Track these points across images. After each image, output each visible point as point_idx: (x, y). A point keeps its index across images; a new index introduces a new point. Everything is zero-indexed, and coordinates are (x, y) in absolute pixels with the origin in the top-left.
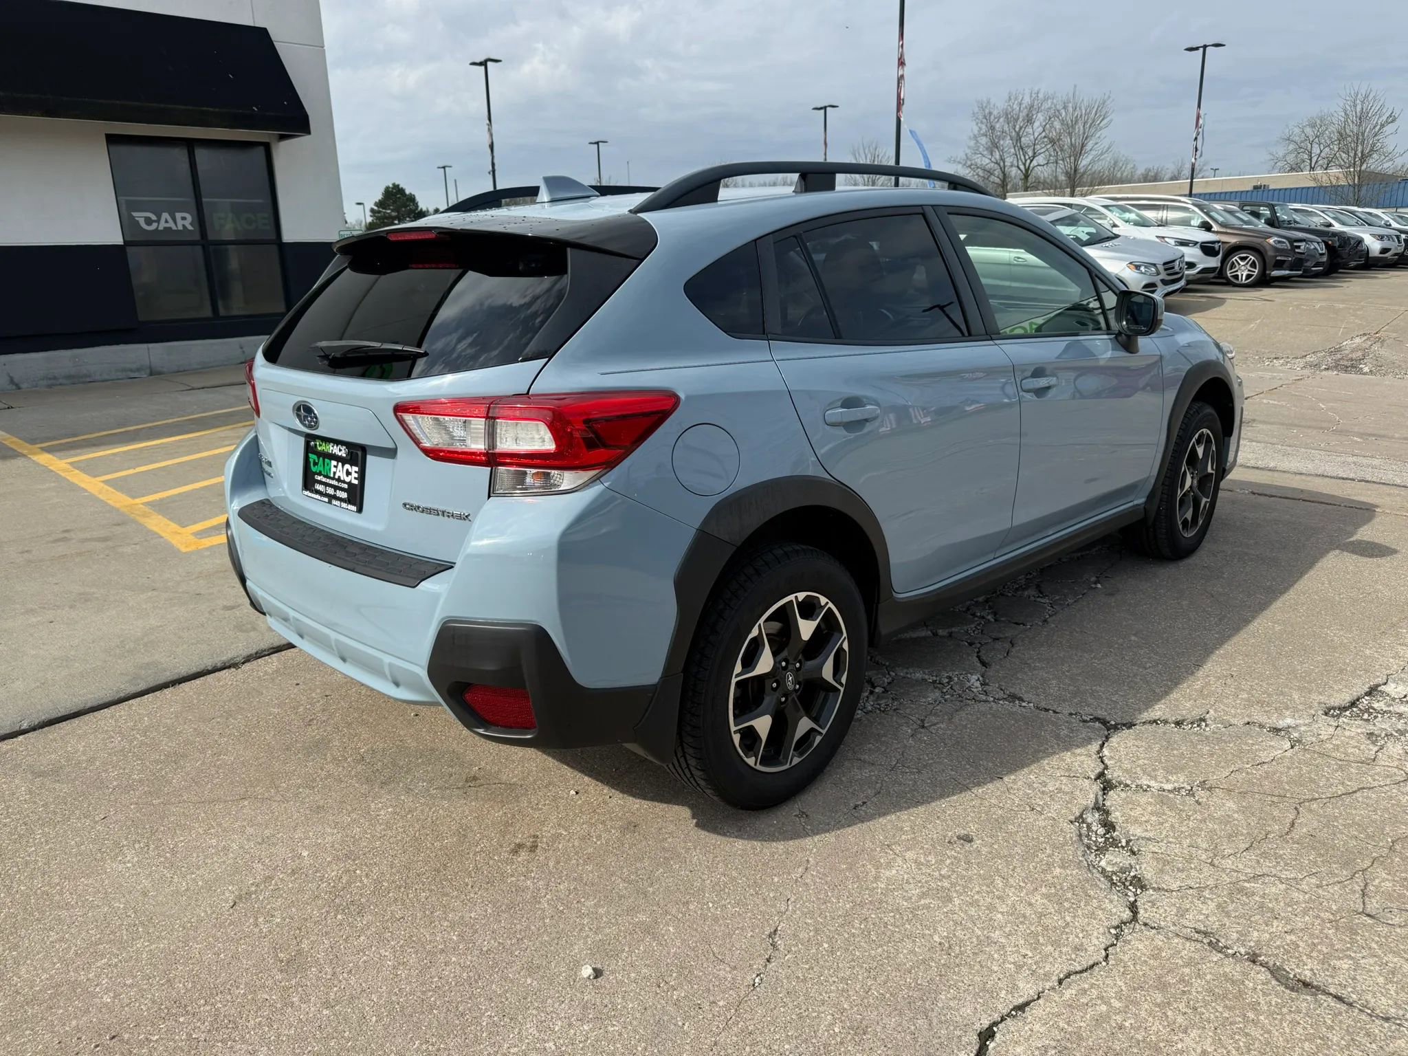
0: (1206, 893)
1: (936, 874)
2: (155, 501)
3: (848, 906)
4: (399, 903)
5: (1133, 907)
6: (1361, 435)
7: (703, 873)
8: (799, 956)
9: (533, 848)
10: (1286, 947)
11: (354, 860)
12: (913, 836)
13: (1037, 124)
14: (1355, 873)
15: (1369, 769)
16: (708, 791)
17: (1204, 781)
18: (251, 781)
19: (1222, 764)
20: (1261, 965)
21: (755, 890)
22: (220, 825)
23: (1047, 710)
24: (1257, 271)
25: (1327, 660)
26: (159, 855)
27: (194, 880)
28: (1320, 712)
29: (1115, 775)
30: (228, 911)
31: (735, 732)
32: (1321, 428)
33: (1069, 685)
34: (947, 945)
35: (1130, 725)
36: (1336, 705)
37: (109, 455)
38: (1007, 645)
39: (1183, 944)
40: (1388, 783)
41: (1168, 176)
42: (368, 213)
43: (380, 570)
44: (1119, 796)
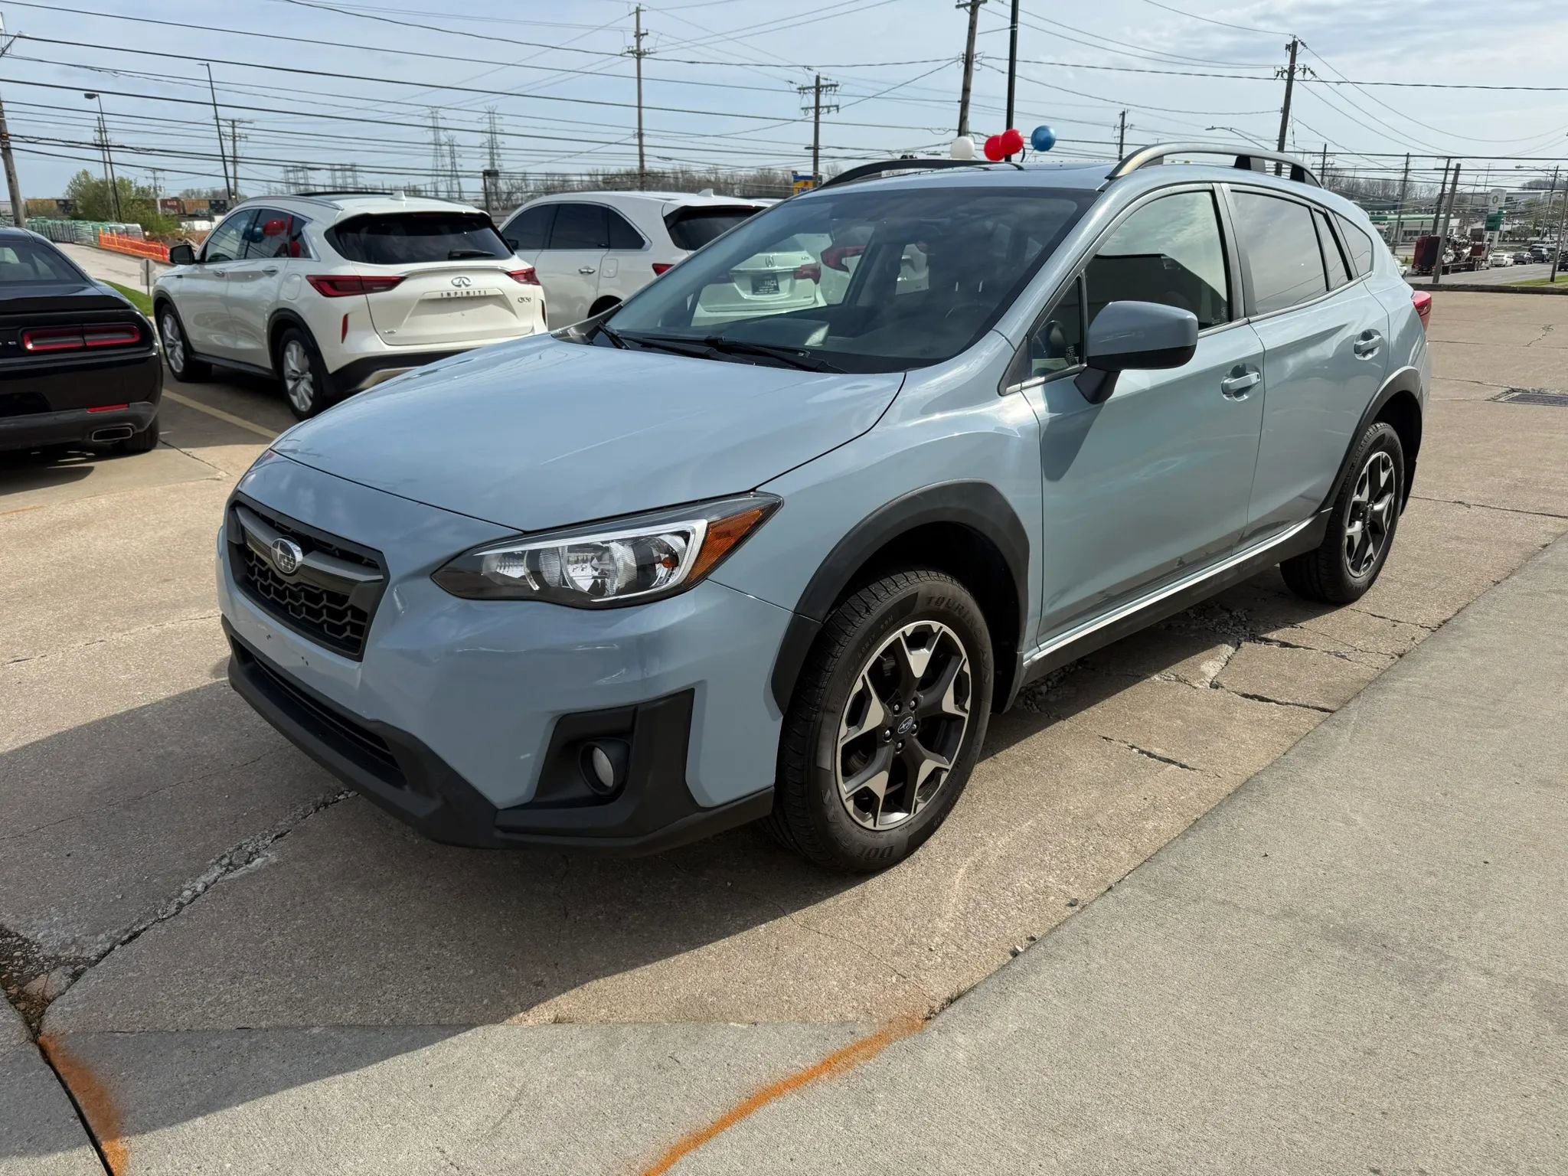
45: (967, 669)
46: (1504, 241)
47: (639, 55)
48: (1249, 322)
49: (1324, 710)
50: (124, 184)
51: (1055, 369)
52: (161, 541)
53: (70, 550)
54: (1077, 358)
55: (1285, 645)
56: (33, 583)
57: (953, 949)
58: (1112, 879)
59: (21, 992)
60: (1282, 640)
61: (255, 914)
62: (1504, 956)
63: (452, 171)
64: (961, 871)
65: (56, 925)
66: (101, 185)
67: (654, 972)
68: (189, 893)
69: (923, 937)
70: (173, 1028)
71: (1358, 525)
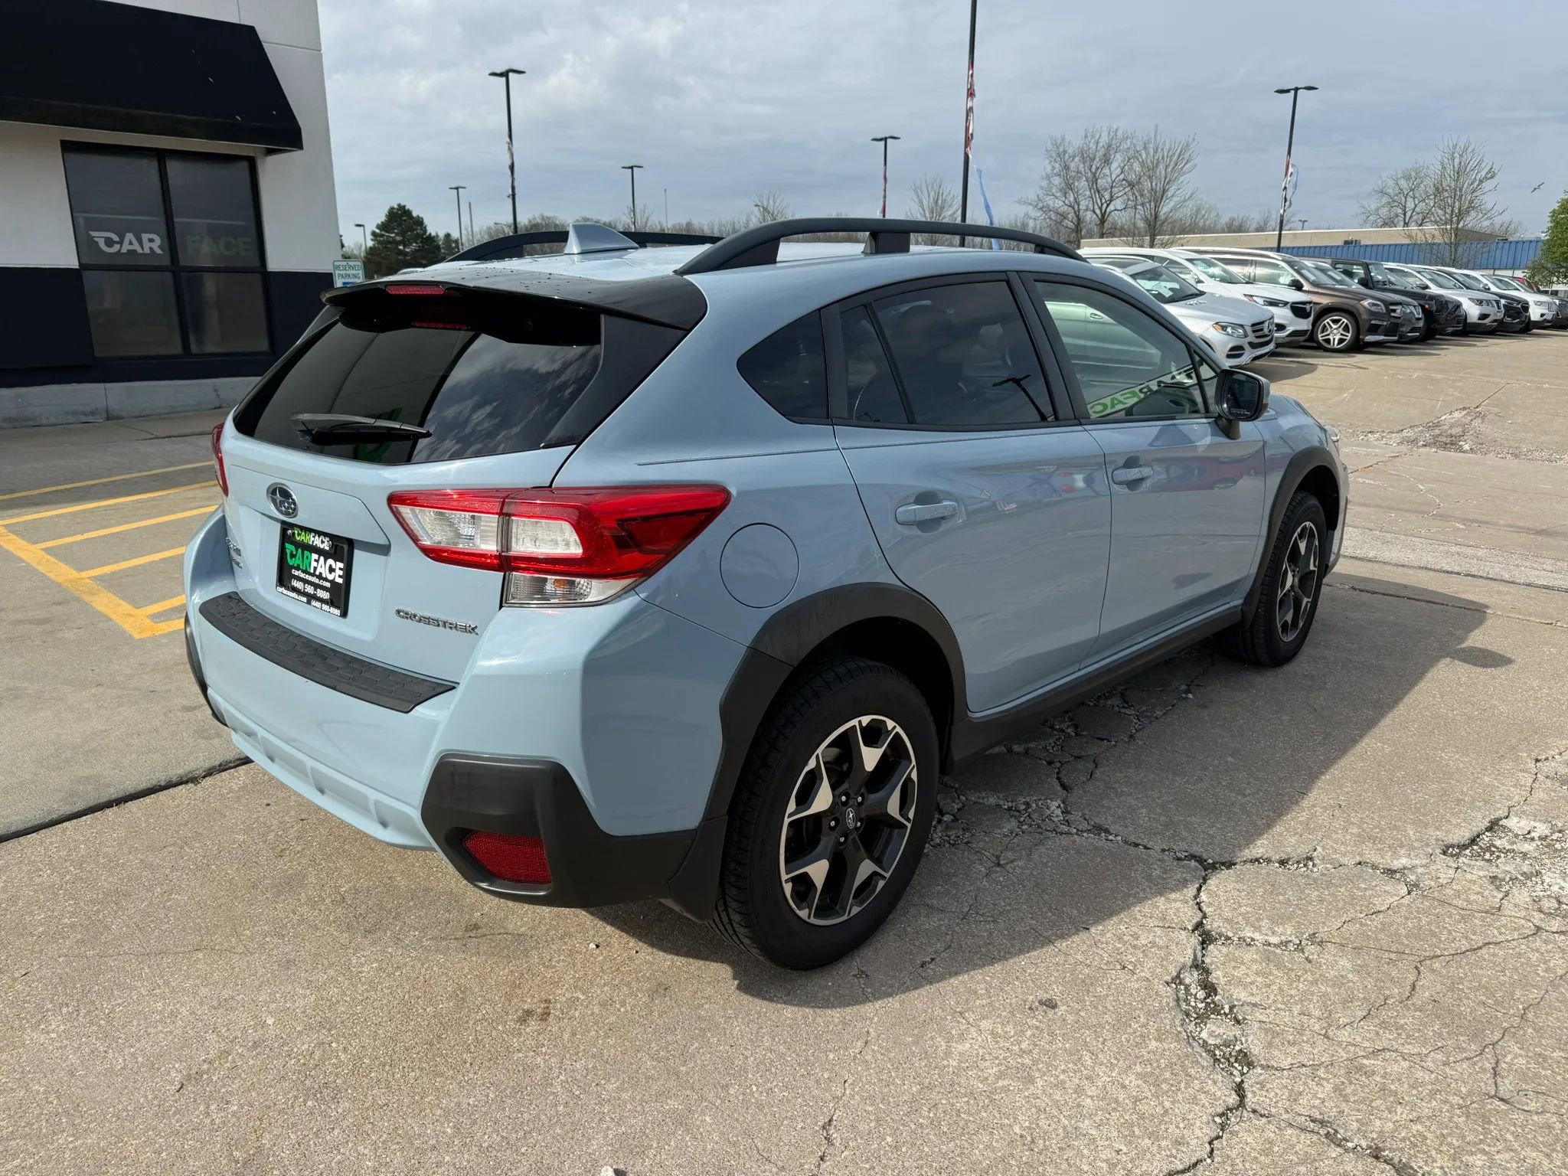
0: (1321, 1072)
1: (1016, 1048)
2: (106, 575)
3: (914, 1089)
4: (383, 1086)
5: (1239, 1089)
6: (1463, 521)
7: (746, 1049)
8: (857, 1153)
9: (545, 1016)
10: (1412, 1139)
11: (329, 1030)
12: (988, 1001)
13: (1114, 165)
14: (1485, 1047)
15: (1494, 921)
16: (754, 951)
17: (1314, 934)
18: (207, 927)
19: (1333, 913)
20: (1385, 1161)
21: (806, 1069)
22: (167, 983)
23: (1136, 845)
24: (1350, 335)
25: (1442, 788)
26: (91, 1023)
27: (133, 1055)
28: (1438, 851)
29: (1215, 925)
30: (174, 1095)
31: (787, 881)
32: (1421, 512)
33: (1160, 815)
34: (1029, 1138)
35: (1229, 865)
36: (1455, 842)
37: (52, 517)
38: (1091, 765)
39: (1298, 1137)
40: (1516, 937)
41: (1254, 226)
42: (369, 237)
43: (366, 689)
44: (1220, 951)
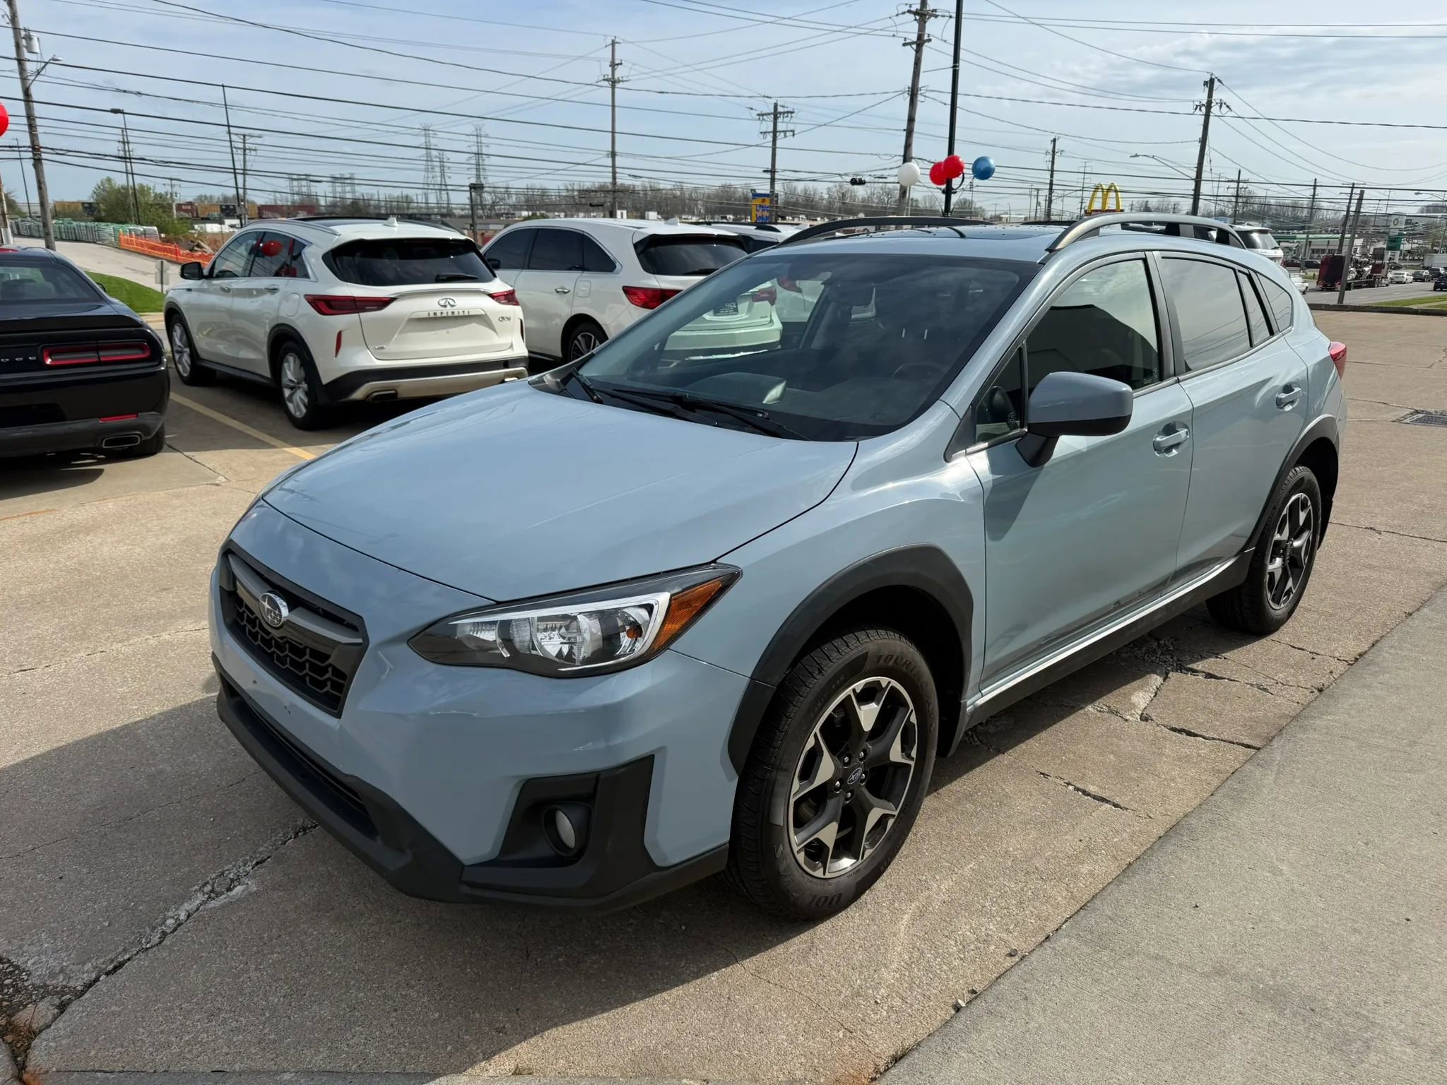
45: (913, 719)
46: (1404, 259)
47: (614, 82)
48: (1178, 381)
49: (1248, 746)
50: (144, 190)
51: (997, 433)
52: (162, 547)
53: (77, 556)
54: (1018, 422)
55: (1209, 676)
56: (42, 590)
57: (897, 1002)
58: (1050, 927)
59: (9, 1023)
60: (1207, 671)
61: (233, 947)
62: (1429, 1025)
63: (441, 185)
64: (906, 917)
65: (46, 952)
66: (123, 191)
67: (610, 1021)
68: (173, 921)
69: (869, 988)
70: (151, 1068)
71: (1278, 561)
